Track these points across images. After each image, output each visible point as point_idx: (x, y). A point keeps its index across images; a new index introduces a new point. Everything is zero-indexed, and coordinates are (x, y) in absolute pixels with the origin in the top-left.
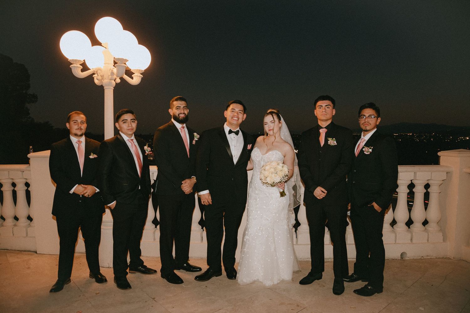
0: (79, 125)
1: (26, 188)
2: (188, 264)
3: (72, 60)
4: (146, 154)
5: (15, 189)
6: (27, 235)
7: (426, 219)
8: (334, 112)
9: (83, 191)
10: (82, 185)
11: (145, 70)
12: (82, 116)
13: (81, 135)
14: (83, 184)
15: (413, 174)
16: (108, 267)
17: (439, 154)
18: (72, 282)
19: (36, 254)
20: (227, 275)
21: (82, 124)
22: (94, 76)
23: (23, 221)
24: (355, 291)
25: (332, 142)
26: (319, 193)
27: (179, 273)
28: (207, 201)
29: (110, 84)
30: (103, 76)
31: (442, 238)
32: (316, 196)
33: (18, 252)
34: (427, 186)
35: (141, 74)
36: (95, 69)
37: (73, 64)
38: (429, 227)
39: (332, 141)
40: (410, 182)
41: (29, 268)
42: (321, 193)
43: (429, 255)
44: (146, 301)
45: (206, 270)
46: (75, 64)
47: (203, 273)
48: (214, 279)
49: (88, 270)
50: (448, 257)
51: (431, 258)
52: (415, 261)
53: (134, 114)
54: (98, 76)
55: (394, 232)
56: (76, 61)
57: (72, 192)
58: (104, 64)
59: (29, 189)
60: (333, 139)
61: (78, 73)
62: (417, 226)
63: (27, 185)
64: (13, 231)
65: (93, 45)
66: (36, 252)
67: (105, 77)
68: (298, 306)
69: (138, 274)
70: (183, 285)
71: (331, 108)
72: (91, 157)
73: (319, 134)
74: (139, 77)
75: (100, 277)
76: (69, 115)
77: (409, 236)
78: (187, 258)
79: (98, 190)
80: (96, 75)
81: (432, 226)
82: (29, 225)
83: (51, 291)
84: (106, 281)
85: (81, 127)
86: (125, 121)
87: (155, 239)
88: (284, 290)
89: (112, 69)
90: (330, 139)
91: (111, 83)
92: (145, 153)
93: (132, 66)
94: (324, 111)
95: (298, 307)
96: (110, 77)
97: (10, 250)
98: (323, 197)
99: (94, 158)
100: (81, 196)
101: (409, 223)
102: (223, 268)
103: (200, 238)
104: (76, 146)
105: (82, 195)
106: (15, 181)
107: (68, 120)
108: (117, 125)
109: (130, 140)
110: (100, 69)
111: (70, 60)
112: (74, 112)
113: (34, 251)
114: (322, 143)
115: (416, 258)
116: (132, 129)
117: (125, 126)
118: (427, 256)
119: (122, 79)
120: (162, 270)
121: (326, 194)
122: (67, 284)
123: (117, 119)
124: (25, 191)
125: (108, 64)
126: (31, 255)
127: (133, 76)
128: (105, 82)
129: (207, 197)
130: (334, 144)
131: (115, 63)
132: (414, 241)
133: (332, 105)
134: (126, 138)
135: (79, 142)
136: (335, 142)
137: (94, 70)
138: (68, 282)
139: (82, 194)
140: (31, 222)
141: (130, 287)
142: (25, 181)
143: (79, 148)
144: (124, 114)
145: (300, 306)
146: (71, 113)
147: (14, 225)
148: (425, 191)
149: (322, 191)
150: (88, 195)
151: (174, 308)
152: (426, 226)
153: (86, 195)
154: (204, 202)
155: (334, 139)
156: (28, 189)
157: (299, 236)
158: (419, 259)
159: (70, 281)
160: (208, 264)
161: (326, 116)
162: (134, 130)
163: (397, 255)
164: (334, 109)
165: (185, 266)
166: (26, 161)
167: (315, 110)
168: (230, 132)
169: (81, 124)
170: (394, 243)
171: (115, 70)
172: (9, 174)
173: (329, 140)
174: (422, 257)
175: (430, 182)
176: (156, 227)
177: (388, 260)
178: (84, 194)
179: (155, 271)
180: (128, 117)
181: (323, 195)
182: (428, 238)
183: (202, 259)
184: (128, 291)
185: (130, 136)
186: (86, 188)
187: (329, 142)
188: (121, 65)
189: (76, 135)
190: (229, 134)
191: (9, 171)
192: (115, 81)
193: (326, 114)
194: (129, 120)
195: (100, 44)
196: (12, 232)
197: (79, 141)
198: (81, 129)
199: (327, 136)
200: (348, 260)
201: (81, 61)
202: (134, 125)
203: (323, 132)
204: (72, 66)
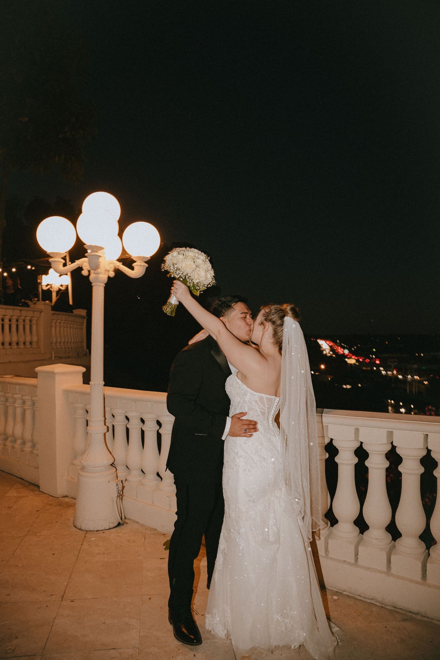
3: (51, 253)
16: (79, 528)
33: (27, 484)
46: (55, 257)
56: (55, 254)
61: (59, 269)
74: (142, 267)
91: (101, 278)
113: (40, 486)
127: (133, 265)
166: (35, 375)
204: (51, 261)
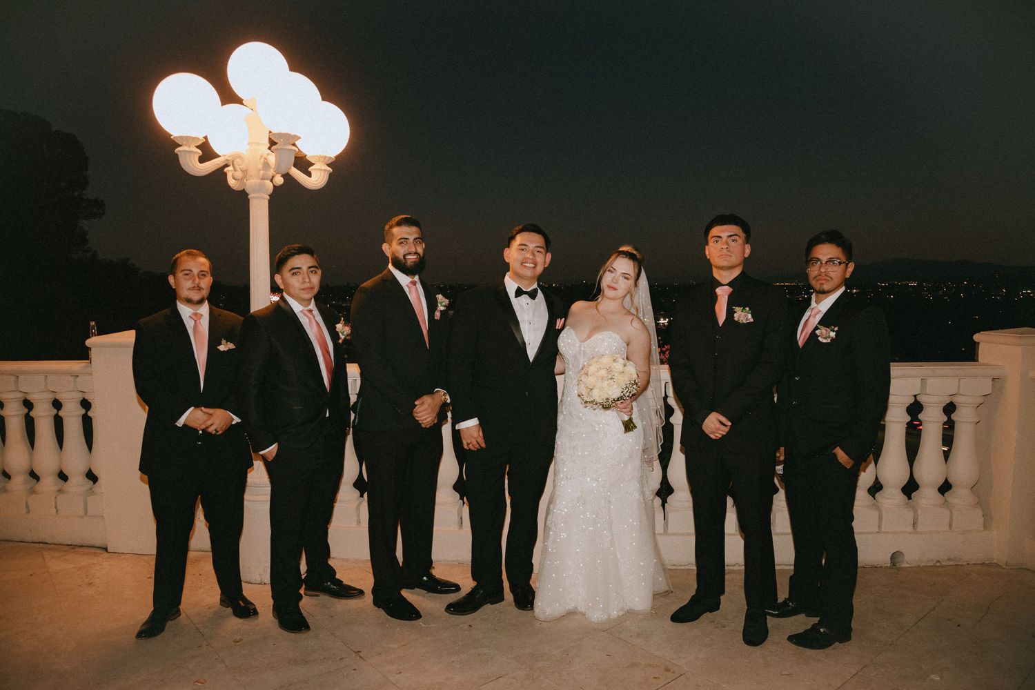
0: (194, 281)
1: (83, 411)
2: (431, 577)
3: (180, 137)
4: (340, 341)
5: (61, 413)
6: (86, 513)
7: (946, 480)
8: (748, 251)
9: (205, 421)
10: (203, 408)
11: (337, 157)
12: (203, 260)
13: (200, 302)
14: (205, 407)
15: (918, 381)
16: (260, 582)
17: (976, 337)
18: (183, 615)
19: (105, 554)
20: (514, 601)
21: (202, 277)
22: (226, 170)
23: (77, 481)
24: (791, 638)
25: (743, 316)
26: (715, 425)
27: (411, 596)
28: (475, 442)
29: (261, 188)
30: (247, 171)
31: (982, 520)
32: (707, 432)
33: (66, 548)
34: (950, 409)
35: (328, 165)
36: (229, 157)
37: (181, 146)
38: (953, 497)
39: (743, 314)
40: (912, 400)
41: (90, 584)
42: (718, 425)
43: (952, 557)
44: (341, 659)
45: (469, 590)
46: (186, 145)
47: (464, 598)
48: (488, 608)
49: (217, 590)
50: (995, 561)
51: (956, 565)
52: (920, 570)
53: (315, 256)
54: (235, 170)
55: (876, 507)
56: (187, 139)
57: (180, 422)
58: (249, 144)
59: (90, 414)
60: (744, 308)
61: (194, 166)
62: (927, 495)
63: (86, 404)
64: (56, 503)
65: (223, 103)
66: (106, 549)
67: (252, 172)
68: (667, 670)
69: (324, 598)
70: (420, 622)
71: (740, 241)
72: (222, 348)
73: (714, 298)
74: (323, 173)
75: (242, 604)
76: (174, 258)
77: (909, 515)
78: (429, 563)
79: (237, 420)
80: (231, 168)
81: (960, 496)
82: (91, 492)
83: (139, 635)
84: (255, 613)
85: (199, 283)
86: (295, 271)
87: (359, 522)
88: (638, 635)
89: (265, 155)
90: (738, 310)
91: (263, 186)
92: (339, 338)
93: (309, 149)
94: (725, 247)
95: (666, 673)
96: (261, 172)
97: (50, 544)
98: (723, 436)
99: (229, 350)
100: (201, 432)
101: (910, 488)
102: (506, 585)
103: (456, 518)
104: (189, 324)
105: (203, 430)
106: (61, 397)
107: (173, 267)
108: (278, 278)
109: (306, 313)
110: (240, 157)
111: (175, 137)
112: (184, 252)
113: (101, 546)
114: (722, 317)
115: (923, 564)
116: (312, 288)
117: (295, 282)
118: (949, 560)
119: (287, 177)
120: (374, 591)
121: (729, 427)
122: (174, 619)
123: (277, 265)
124: (81, 418)
125: (258, 144)
126: (95, 554)
127: (310, 169)
128: (251, 184)
129: (475, 434)
130: (747, 319)
131: (272, 143)
132: (920, 528)
133: (743, 235)
134: (296, 307)
135: (197, 317)
136: (750, 316)
137: (227, 157)
138: (174, 617)
139: (203, 427)
140: (94, 483)
141: (307, 627)
142: (80, 396)
143: (195, 327)
144: (293, 255)
145: (672, 671)
146: (179, 255)
147: (59, 491)
148: (946, 419)
149: (721, 423)
150: (216, 430)
151: (400, 673)
152: (946, 494)
153: (211, 430)
154: (468, 444)
155: (747, 309)
156: (86, 413)
157: (670, 516)
158: (931, 566)
159: (178, 613)
160: (474, 577)
161: (728, 259)
162: (316, 291)
163: (883, 558)
164: (747, 243)
165: (424, 580)
166: (83, 354)
167: (707, 247)
168: (519, 292)
169: (199, 278)
170: (878, 531)
171: (272, 158)
172: (46, 380)
173: (736, 312)
174: (939, 561)
175: (956, 400)
176: (362, 496)
177: (864, 567)
178: (208, 427)
179: (361, 592)
180: (302, 261)
181: (723, 431)
182: (951, 520)
183: (461, 564)
184: (302, 637)
185: (307, 303)
186: (211, 415)
187: (735, 315)
188: (284, 147)
189: (189, 301)
190: (516, 297)
191: (46, 374)
192: (271, 181)
193: (729, 253)
194: (305, 268)
195: (239, 101)
196: (54, 507)
197: (196, 314)
198: (200, 289)
199: (733, 302)
200: (777, 567)
201: (199, 139)
202: (316, 279)
203: (723, 293)
204: (179, 151)
